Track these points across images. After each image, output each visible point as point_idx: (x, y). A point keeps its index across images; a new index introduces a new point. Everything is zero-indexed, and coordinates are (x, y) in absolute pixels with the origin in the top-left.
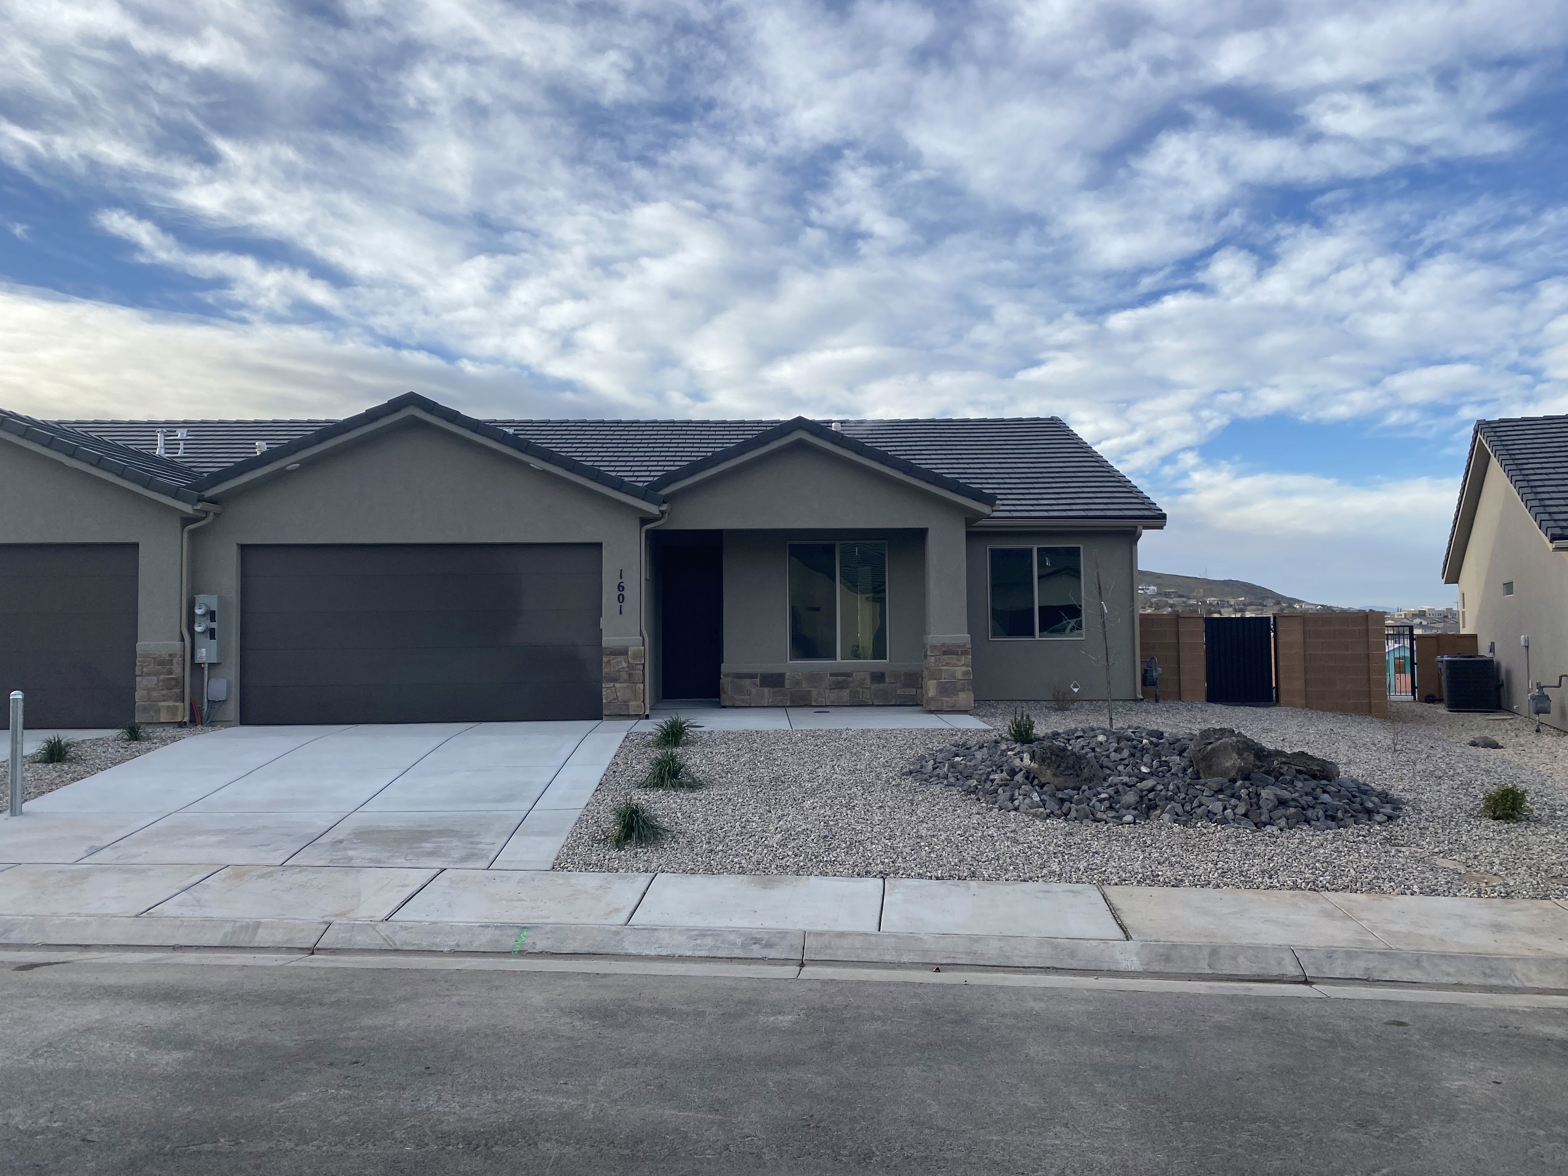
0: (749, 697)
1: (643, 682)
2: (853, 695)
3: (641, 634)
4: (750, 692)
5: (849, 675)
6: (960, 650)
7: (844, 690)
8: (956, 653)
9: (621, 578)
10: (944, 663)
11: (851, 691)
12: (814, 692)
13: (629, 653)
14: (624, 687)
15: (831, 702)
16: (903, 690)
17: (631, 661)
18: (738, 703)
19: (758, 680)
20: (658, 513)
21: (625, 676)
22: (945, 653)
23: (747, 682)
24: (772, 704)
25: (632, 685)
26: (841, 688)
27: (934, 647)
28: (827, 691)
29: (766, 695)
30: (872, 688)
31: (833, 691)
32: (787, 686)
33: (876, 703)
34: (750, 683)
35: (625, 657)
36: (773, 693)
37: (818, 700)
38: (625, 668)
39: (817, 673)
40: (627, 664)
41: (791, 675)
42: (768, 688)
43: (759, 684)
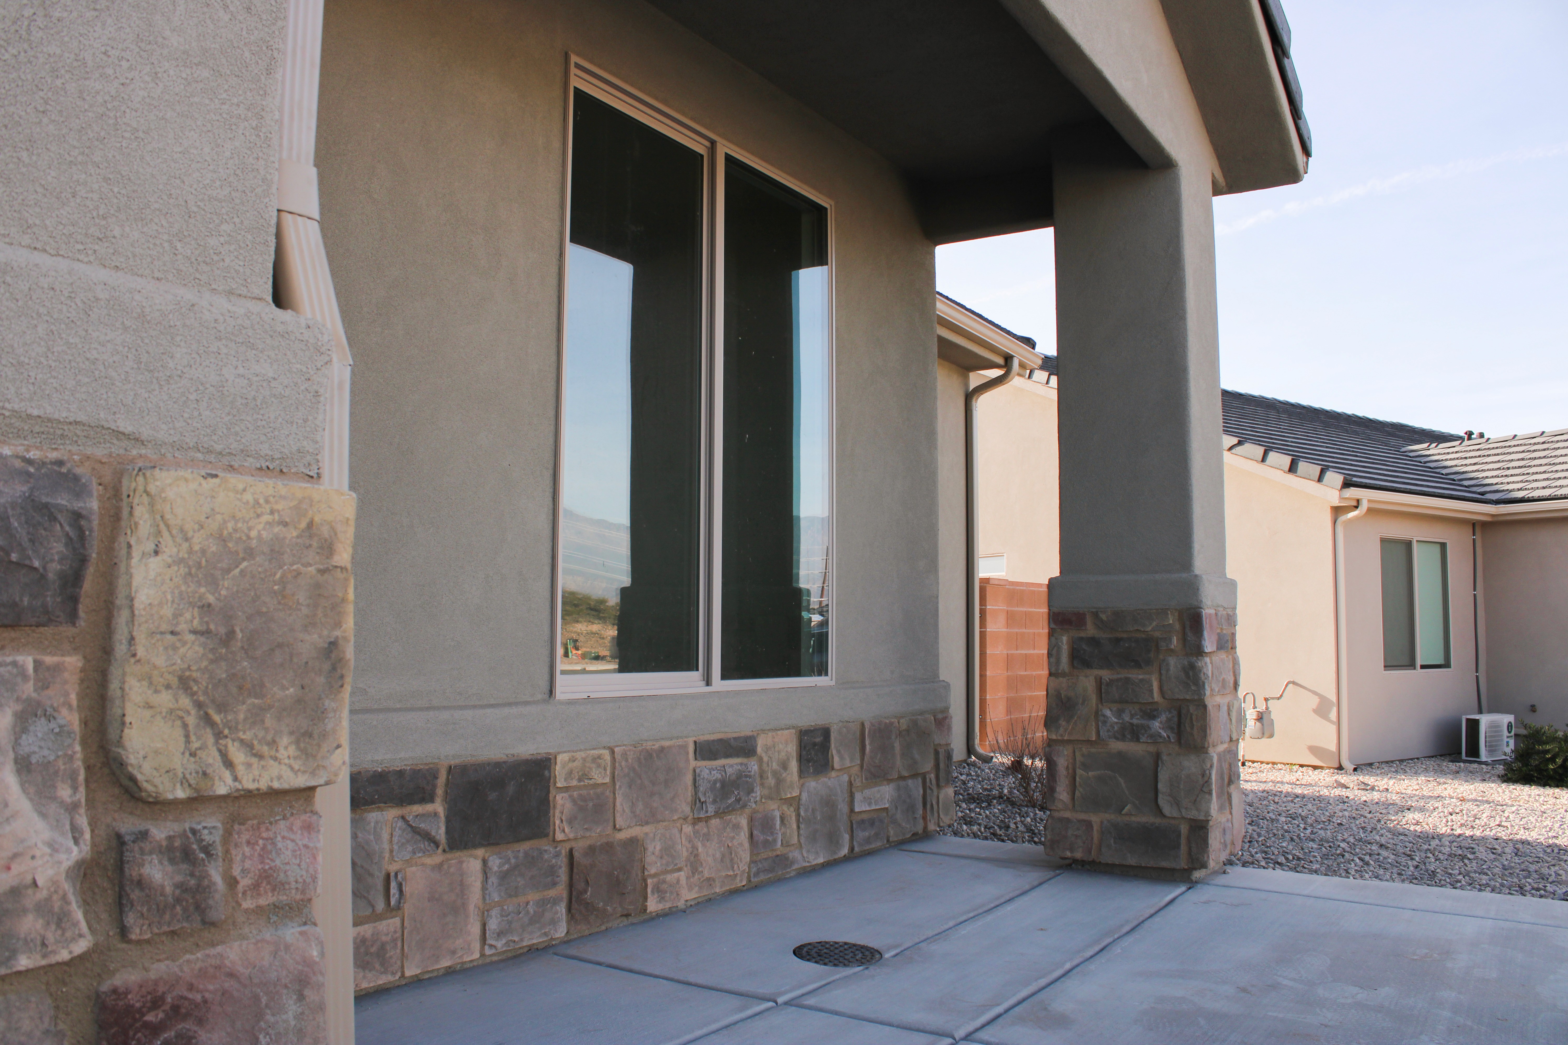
0: (395, 923)
2: (758, 835)
4: (402, 893)
5: (749, 746)
7: (735, 818)
11: (753, 822)
12: (653, 845)
15: (703, 883)
16: (868, 791)
23: (386, 827)
24: (500, 945)
26: (732, 808)
28: (689, 829)
29: (474, 893)
30: (804, 796)
31: (706, 827)
32: (560, 826)
33: (810, 859)
34: (397, 832)
35: (28, 661)
36: (504, 876)
37: (664, 882)
38: (43, 909)
39: (657, 746)
40: (72, 808)
41: (575, 764)
42: (480, 852)
43: (441, 833)
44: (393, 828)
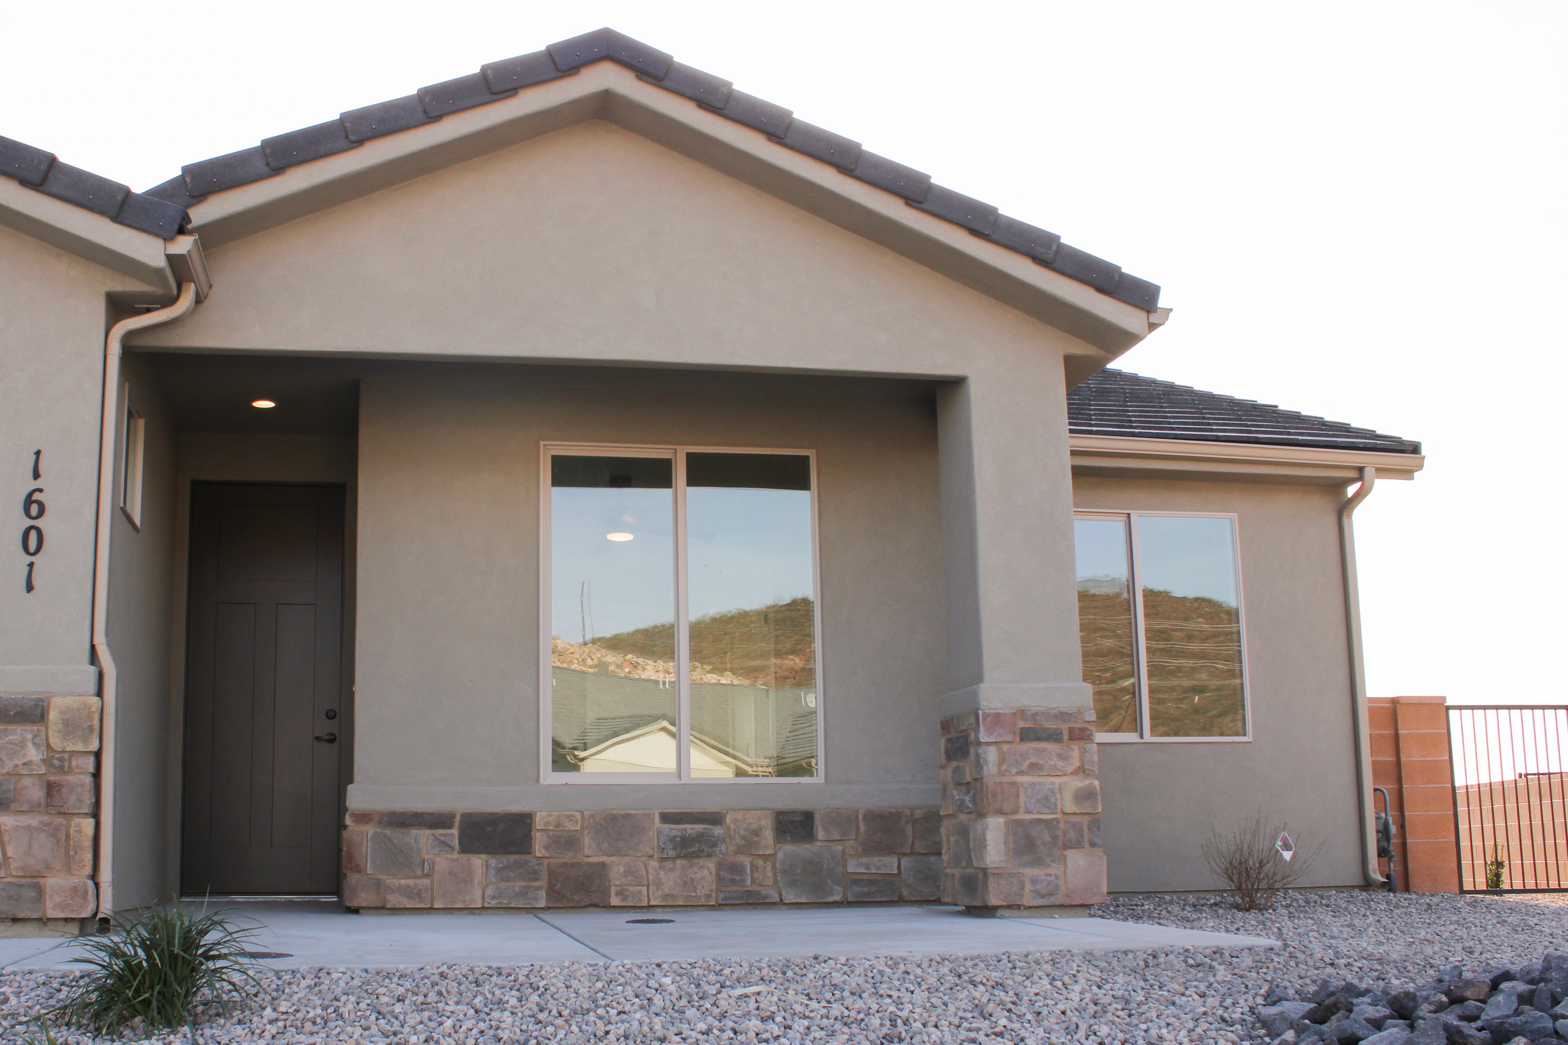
0: (427, 881)
1: (96, 814)
2: (726, 875)
3: (94, 658)
4: (432, 869)
5: (715, 819)
6: (1065, 727)
7: (701, 862)
8: (1054, 737)
9: (36, 475)
10: (1025, 766)
11: (720, 866)
12: (617, 868)
13: (53, 715)
14: (29, 827)
15: (666, 897)
16: (865, 860)
17: (56, 741)
18: (393, 900)
19: (455, 832)
20: (160, 262)
21: (36, 793)
22: (1026, 735)
23: (423, 837)
24: (494, 903)
25: (60, 820)
26: (698, 855)
27: (997, 719)
28: (654, 864)
29: (478, 876)
30: (780, 855)
31: (669, 864)
32: (539, 850)
33: (790, 898)
34: (430, 841)
35: (36, 728)
36: (499, 870)
37: (627, 890)
38: (37, 765)
39: (623, 812)
40: (44, 751)
41: (551, 818)
42: (484, 856)
43: (456, 843)
44: (428, 839)
